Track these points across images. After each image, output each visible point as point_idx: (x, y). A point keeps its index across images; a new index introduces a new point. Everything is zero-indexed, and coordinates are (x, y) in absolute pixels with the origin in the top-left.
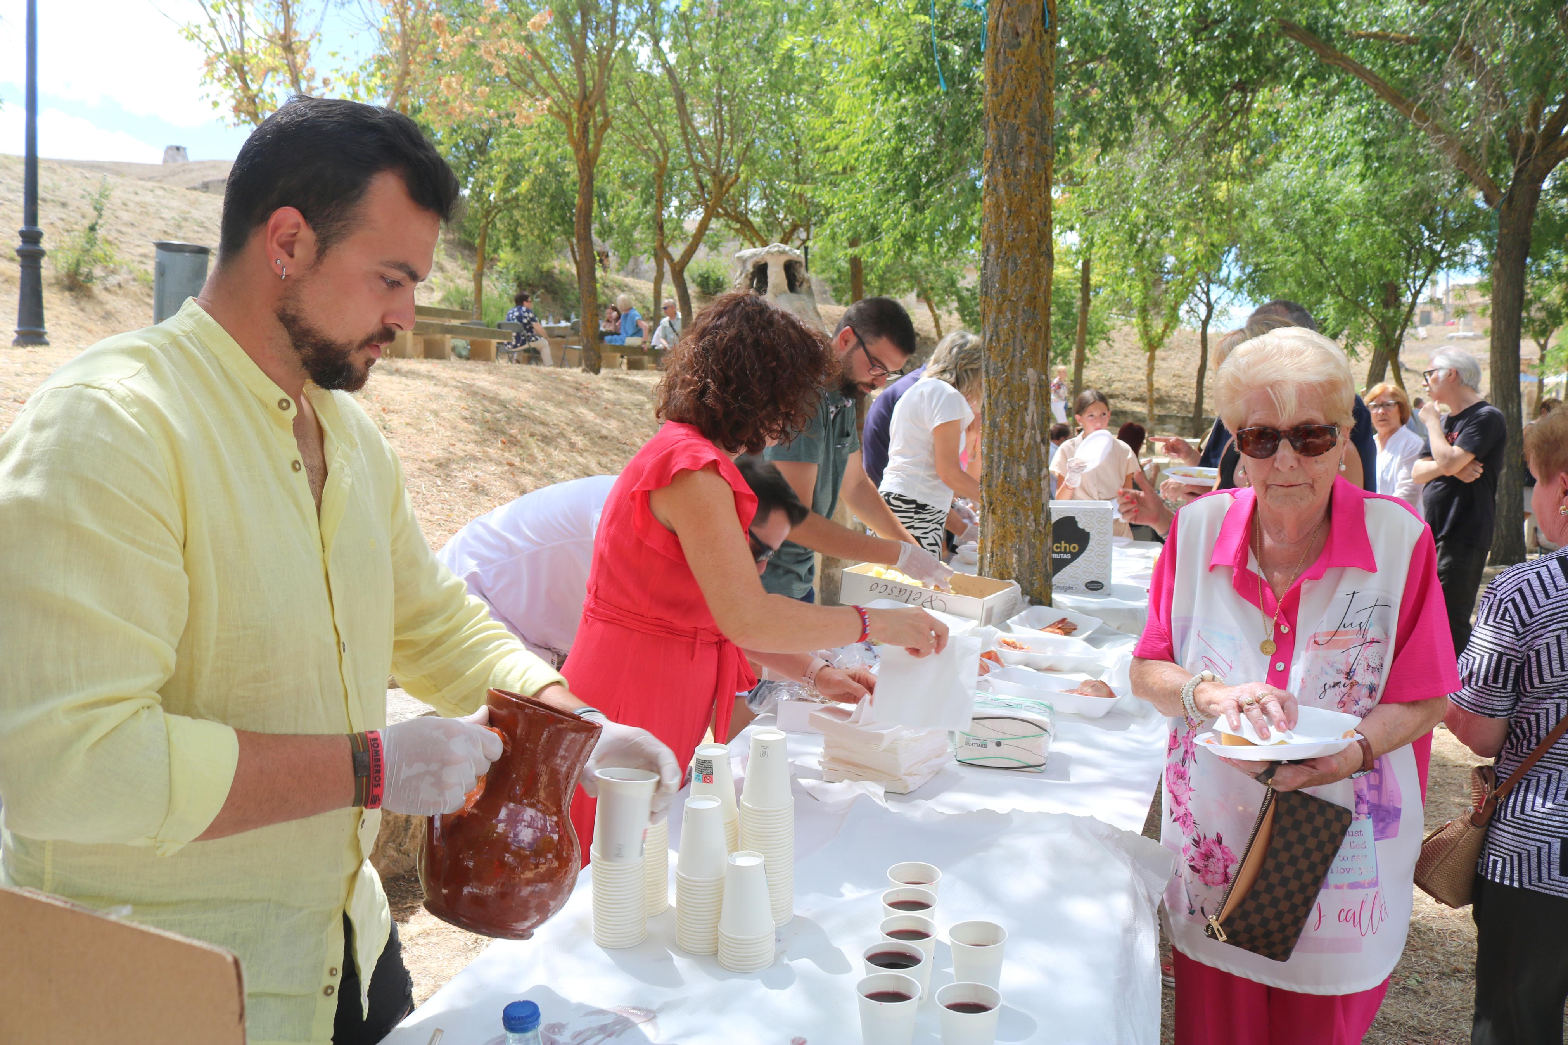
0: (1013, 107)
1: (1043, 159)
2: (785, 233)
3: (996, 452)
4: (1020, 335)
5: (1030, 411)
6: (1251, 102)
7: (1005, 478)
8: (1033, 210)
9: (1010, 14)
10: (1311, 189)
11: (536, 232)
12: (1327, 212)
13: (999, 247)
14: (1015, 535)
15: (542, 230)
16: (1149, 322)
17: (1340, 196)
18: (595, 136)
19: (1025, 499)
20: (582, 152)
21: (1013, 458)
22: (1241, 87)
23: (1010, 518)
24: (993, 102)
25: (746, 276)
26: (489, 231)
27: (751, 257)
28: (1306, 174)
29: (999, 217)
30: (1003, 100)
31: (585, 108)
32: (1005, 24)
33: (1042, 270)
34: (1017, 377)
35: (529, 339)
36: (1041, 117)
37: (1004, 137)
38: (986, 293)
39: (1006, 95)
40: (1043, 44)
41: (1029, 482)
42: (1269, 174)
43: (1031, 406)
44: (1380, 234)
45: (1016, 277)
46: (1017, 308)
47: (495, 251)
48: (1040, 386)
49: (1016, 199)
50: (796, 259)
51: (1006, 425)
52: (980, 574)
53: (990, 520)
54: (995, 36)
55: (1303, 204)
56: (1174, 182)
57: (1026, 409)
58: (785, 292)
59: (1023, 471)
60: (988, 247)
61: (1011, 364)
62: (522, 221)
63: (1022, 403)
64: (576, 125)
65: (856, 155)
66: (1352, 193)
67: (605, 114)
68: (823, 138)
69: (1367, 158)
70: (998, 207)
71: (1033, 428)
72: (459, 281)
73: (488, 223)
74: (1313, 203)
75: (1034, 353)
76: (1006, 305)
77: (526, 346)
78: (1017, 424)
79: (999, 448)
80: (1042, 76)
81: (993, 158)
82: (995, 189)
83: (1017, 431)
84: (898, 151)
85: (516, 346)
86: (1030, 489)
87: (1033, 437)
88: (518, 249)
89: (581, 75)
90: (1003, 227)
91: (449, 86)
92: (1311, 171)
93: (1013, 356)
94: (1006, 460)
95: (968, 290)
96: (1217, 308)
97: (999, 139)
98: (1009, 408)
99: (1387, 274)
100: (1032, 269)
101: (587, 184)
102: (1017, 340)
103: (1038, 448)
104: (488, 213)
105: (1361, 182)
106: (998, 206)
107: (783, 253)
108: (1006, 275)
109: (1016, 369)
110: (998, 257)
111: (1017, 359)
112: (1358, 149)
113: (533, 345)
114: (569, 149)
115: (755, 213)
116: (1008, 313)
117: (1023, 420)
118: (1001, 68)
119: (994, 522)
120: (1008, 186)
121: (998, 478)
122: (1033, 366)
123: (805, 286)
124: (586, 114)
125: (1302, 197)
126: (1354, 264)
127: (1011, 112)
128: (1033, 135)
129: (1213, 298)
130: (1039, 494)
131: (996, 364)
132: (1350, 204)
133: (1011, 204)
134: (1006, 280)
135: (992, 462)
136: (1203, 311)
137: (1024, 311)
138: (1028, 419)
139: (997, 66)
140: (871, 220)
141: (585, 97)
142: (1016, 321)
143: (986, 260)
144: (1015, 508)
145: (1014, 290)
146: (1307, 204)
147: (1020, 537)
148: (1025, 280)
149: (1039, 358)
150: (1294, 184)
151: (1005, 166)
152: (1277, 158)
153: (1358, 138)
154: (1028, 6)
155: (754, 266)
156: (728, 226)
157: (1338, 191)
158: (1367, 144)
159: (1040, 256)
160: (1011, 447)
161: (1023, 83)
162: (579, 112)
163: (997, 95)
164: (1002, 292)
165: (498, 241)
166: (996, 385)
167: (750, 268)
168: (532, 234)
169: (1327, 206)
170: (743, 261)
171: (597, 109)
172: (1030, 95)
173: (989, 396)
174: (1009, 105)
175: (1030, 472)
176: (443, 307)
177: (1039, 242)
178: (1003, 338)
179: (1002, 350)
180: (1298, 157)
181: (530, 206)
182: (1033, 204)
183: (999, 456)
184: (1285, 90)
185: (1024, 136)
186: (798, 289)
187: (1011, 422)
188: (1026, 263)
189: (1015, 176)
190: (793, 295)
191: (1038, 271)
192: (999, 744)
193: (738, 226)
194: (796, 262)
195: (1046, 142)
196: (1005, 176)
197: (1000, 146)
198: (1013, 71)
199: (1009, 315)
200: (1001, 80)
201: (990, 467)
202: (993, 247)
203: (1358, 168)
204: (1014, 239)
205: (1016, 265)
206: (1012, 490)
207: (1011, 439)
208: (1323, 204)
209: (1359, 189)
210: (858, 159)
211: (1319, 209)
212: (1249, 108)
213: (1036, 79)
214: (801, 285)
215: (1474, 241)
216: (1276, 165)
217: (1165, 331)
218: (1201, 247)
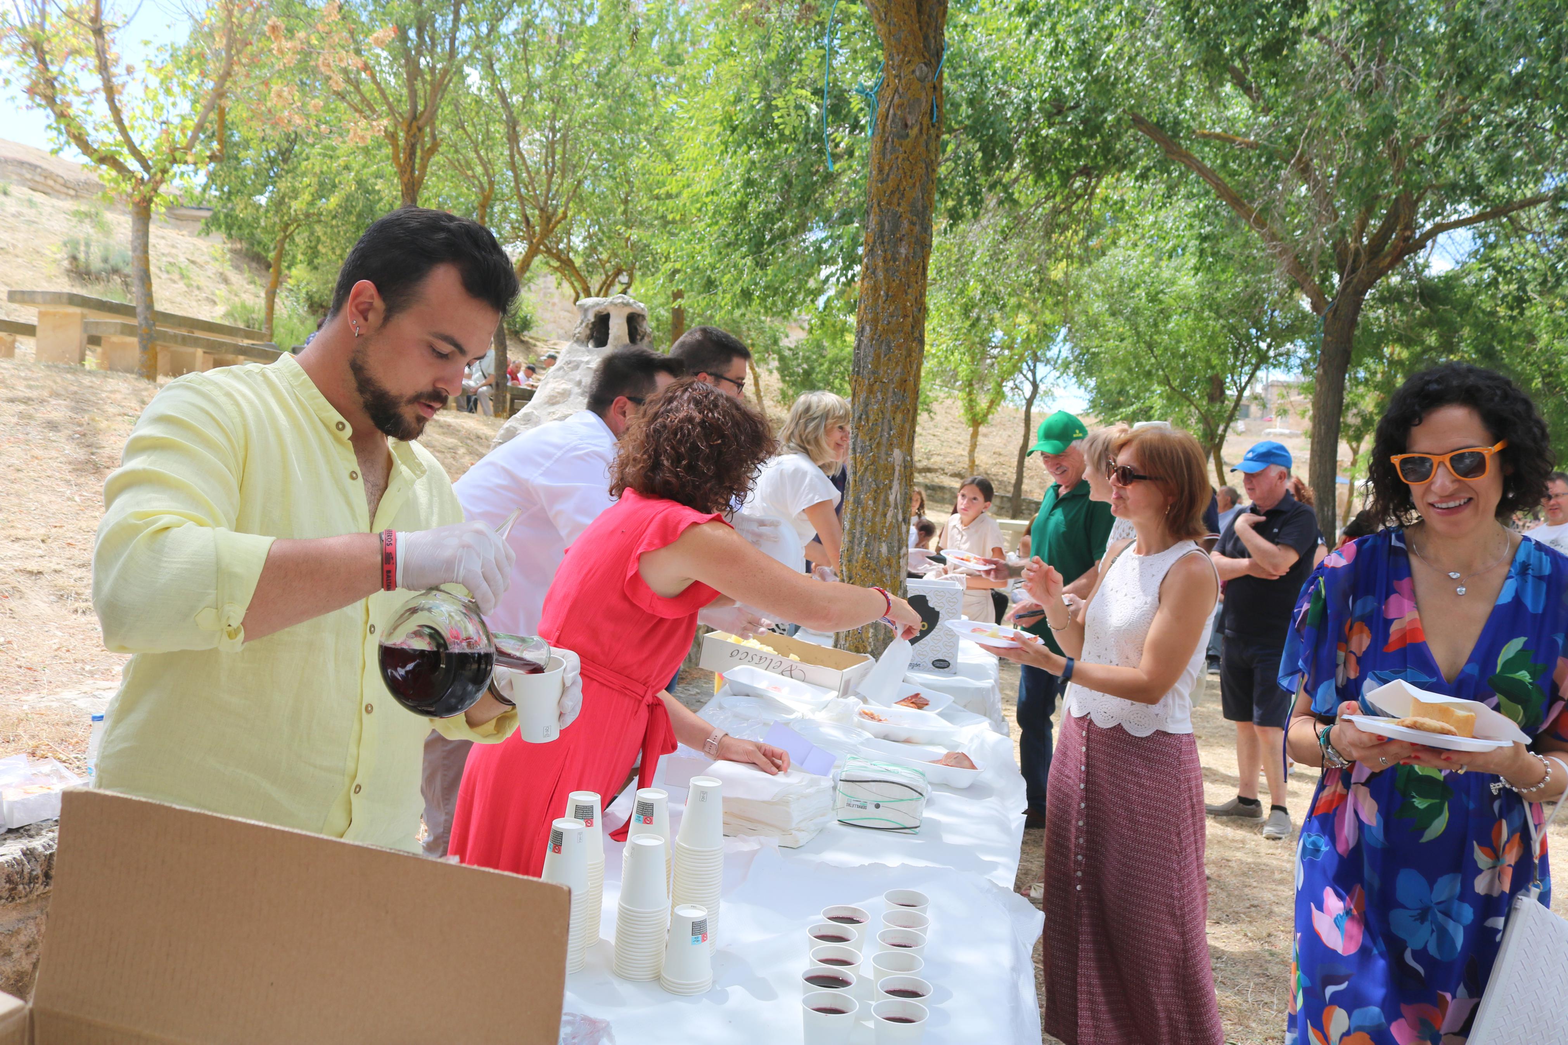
0: (897, 195)
1: (923, 248)
2: (608, 277)
3: (858, 527)
4: (888, 415)
5: (894, 490)
6: (1094, 188)
7: (866, 554)
8: (910, 297)
9: (900, 106)
10: (1147, 278)
12: (1161, 302)
13: (874, 329)
16: (973, 397)
17: (1174, 288)
18: (422, 160)
19: (885, 575)
20: (407, 175)
21: (875, 536)
22: (1086, 172)
24: (878, 188)
25: (587, 326)
26: (287, 246)
27: (593, 307)
28: (1142, 263)
29: (876, 300)
30: (888, 188)
31: (415, 129)
32: (895, 115)
33: (914, 354)
34: (883, 456)
36: (923, 206)
37: (886, 223)
38: (858, 373)
39: (891, 183)
40: (929, 137)
41: (888, 560)
42: (1107, 258)
43: (896, 486)
44: (1210, 328)
45: (889, 359)
46: (887, 390)
47: (289, 267)
48: (903, 466)
49: (894, 285)
50: (639, 311)
51: (871, 502)
52: (836, 646)
54: (884, 126)
55: (1138, 292)
56: (1012, 260)
57: (890, 488)
59: (884, 549)
60: (863, 328)
61: (878, 443)
62: (323, 238)
63: (887, 482)
64: (402, 146)
65: (698, 205)
66: (1186, 286)
67: (434, 137)
68: (663, 184)
69: (1202, 252)
70: (876, 291)
71: (896, 507)
72: (244, 296)
73: (286, 237)
74: (1148, 294)
75: (901, 434)
76: (877, 386)
78: (881, 502)
79: (862, 524)
80: (927, 168)
81: (874, 242)
82: (873, 273)
83: (881, 508)
84: (743, 205)
86: (890, 566)
87: (895, 516)
88: (316, 268)
89: (413, 93)
90: (879, 310)
91: (279, 95)
92: (1147, 260)
93: (881, 436)
94: (868, 536)
95: (790, 349)
96: (1042, 388)
97: (881, 224)
98: (873, 486)
99: (1213, 368)
100: (904, 353)
102: (886, 421)
103: (899, 528)
104: (287, 225)
105: (1194, 276)
106: (875, 289)
107: (627, 305)
108: (879, 357)
109: (883, 449)
110: (873, 339)
111: (884, 439)
112: (1194, 243)
114: (390, 169)
115: (576, 252)
116: (879, 394)
117: (887, 498)
118: (888, 156)
120: (887, 270)
121: (859, 553)
122: (900, 447)
124: (414, 136)
125: (1138, 285)
126: (1184, 356)
127: (895, 201)
128: (914, 224)
129: (1038, 378)
130: (898, 571)
131: (864, 442)
132: (1182, 297)
133: (888, 289)
134: (879, 363)
135: (854, 538)
136: (1028, 389)
137: (894, 393)
138: (892, 498)
139: (884, 154)
140: (709, 273)
141: (414, 117)
142: (886, 402)
143: (860, 341)
145: (886, 372)
146: (1141, 292)
148: (897, 364)
149: (906, 440)
150: (1131, 272)
151: (885, 251)
152: (1114, 243)
153: (1195, 232)
154: (918, 100)
155: (596, 316)
156: (547, 263)
157: (1172, 282)
158: (1204, 238)
159: (912, 343)
160: (874, 523)
161: (908, 173)
162: (408, 133)
163: (882, 182)
164: (874, 373)
165: (294, 257)
166: (862, 463)
167: (591, 318)
169: (1161, 296)
170: (585, 310)
171: (428, 129)
172: (914, 185)
173: (855, 473)
174: (892, 193)
175: (890, 550)
176: (227, 323)
177: (912, 328)
178: (872, 418)
179: (871, 429)
180: (1135, 245)
181: (334, 223)
182: (910, 291)
183: (861, 533)
184: (1128, 181)
185: (906, 224)
187: (875, 500)
188: (899, 347)
189: (895, 262)
191: (910, 355)
192: (878, 806)
193: (556, 264)
194: (639, 315)
195: (926, 232)
196: (884, 261)
197: (882, 231)
198: (900, 160)
199: (879, 396)
200: (887, 168)
201: (851, 542)
202: (868, 328)
203: (1193, 261)
204: (889, 323)
205: (889, 348)
206: (873, 565)
207: (874, 516)
208: (1157, 293)
209: (1192, 282)
210: (700, 210)
211: (1153, 298)
212: (1092, 194)
213: (920, 170)
214: (642, 339)
215: (1299, 342)
216: (1112, 251)
217: (990, 407)
218: (1034, 326)
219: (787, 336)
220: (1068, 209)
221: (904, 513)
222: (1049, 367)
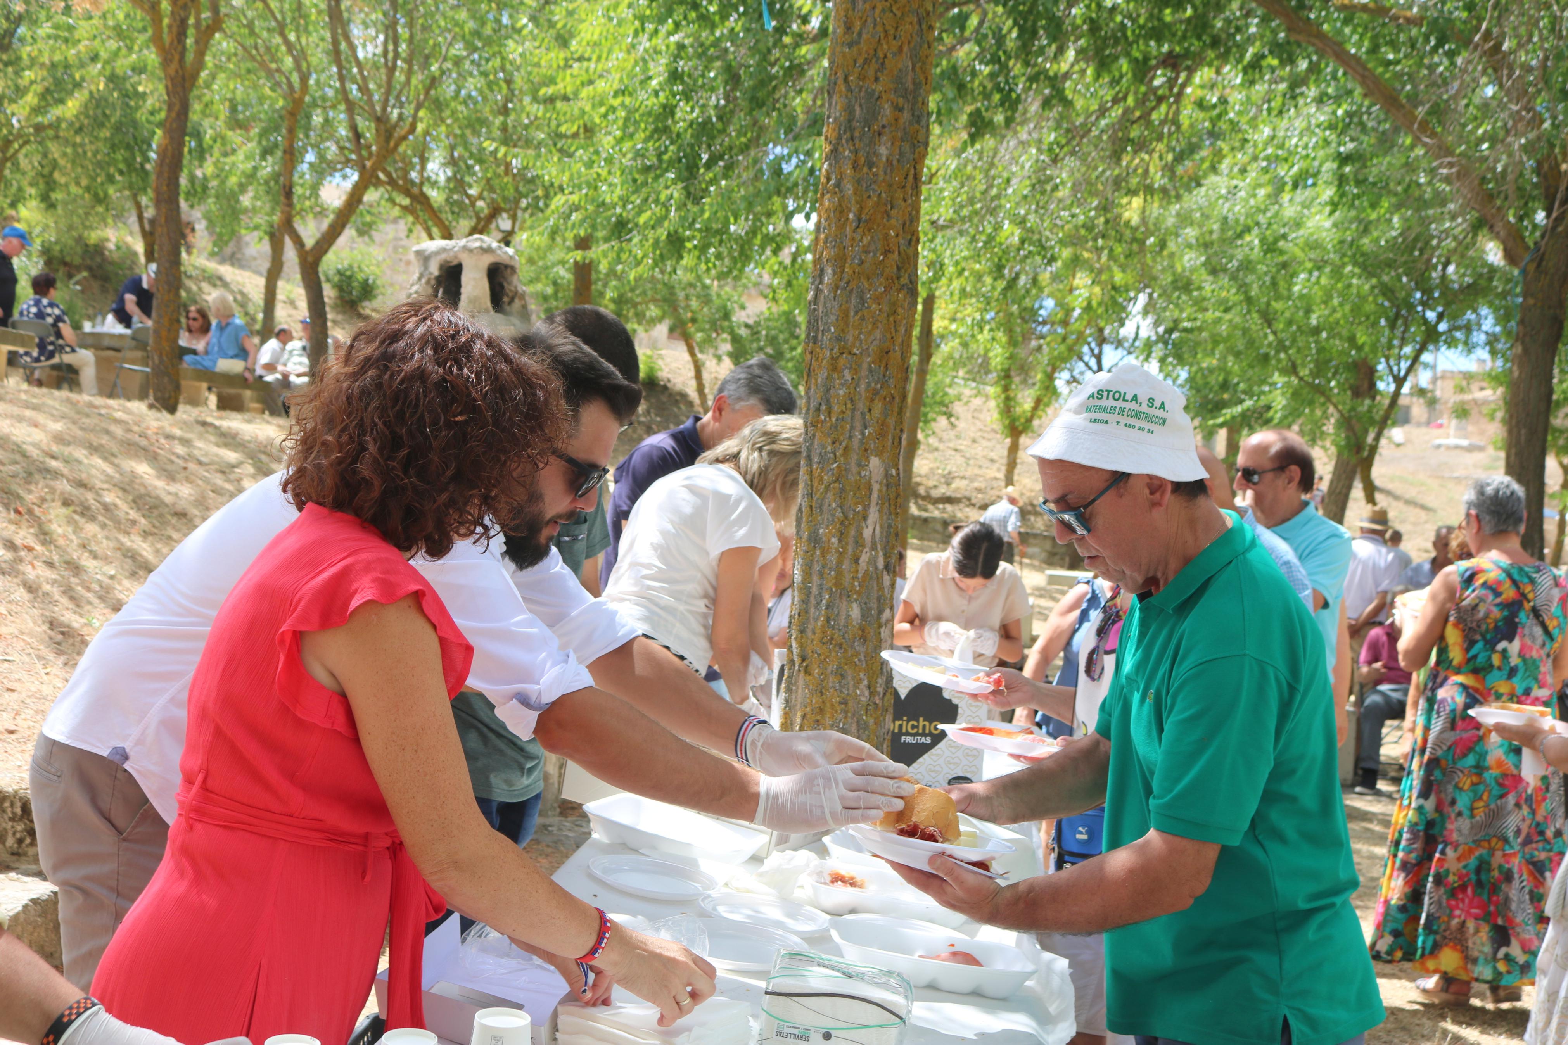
0: (874, 66)
1: (913, 146)
2: (479, 219)
3: (816, 579)
4: (861, 406)
5: (870, 521)
6: (1184, 86)
7: (828, 620)
8: (893, 222)
10: (1262, 219)
11: (84, 182)
12: (1282, 252)
13: (839, 271)
14: (839, 708)
15: (93, 179)
16: (1012, 394)
17: (1301, 232)
18: (197, 42)
19: (857, 654)
20: (174, 66)
21: (842, 592)
22: (1171, 62)
23: (832, 681)
24: (844, 55)
25: (428, 282)
27: (437, 253)
28: (1255, 196)
29: (841, 227)
30: (860, 54)
33: (900, 311)
34: (854, 468)
35: (61, 349)
36: (914, 83)
37: (857, 108)
38: (815, 340)
39: (864, 47)
41: (862, 629)
42: (1203, 190)
43: (873, 515)
44: (1354, 290)
45: (863, 319)
46: (860, 366)
47: (13, 205)
48: (888, 486)
49: (870, 203)
50: (507, 261)
51: (834, 540)
53: (801, 682)
55: (1248, 238)
56: (1065, 191)
57: (865, 518)
58: (487, 311)
59: (855, 612)
60: (822, 270)
61: (846, 449)
62: (62, 162)
63: (859, 508)
64: (166, 21)
65: (603, 110)
66: (1319, 228)
67: (215, 8)
68: (552, 81)
69: (1341, 180)
70: (842, 212)
71: (874, 548)
73: (6, 160)
74: (1263, 241)
75: (881, 434)
76: (843, 361)
77: (56, 360)
79: (821, 575)
80: (920, 24)
81: (839, 138)
82: (838, 185)
83: (850, 549)
84: (669, 110)
85: (37, 360)
86: (864, 638)
87: (873, 561)
88: (51, 206)
90: (847, 242)
92: (1262, 192)
93: (850, 437)
94: (831, 593)
95: (747, 326)
97: (849, 110)
98: (839, 514)
99: (1359, 348)
100: (886, 308)
101: (178, 114)
102: (858, 414)
103: (879, 579)
105: (1332, 213)
106: (841, 210)
107: (488, 250)
108: (847, 316)
109: (854, 457)
110: (837, 288)
111: (856, 443)
112: (1330, 166)
113: (67, 358)
114: (152, 57)
115: (434, 184)
116: (846, 372)
117: (860, 534)
119: (807, 686)
120: (859, 182)
121: (816, 619)
122: (879, 454)
123: (517, 304)
124: (184, 6)
125: (1248, 229)
126: (1316, 331)
127: (871, 73)
128: (901, 110)
130: (878, 647)
131: (823, 447)
132: (1313, 245)
133: (861, 210)
134: (847, 324)
135: (809, 594)
137: (870, 371)
138: (867, 533)
140: (618, 210)
142: (858, 385)
143: (818, 291)
144: (840, 667)
145: (857, 338)
146: (1253, 239)
147: (846, 712)
148: (874, 324)
149: (889, 443)
150: (1238, 210)
151: (856, 152)
152: (1214, 169)
153: (1331, 150)
155: (441, 267)
156: (391, 200)
157: (1298, 224)
158: (1344, 160)
159: (899, 291)
160: (839, 573)
161: (892, 32)
162: (175, 3)
163: (850, 45)
164: (838, 339)
165: (20, 189)
166: (821, 479)
167: (434, 270)
168: (78, 184)
169: (1281, 243)
170: (424, 258)
172: (900, 49)
173: (810, 495)
174: (867, 61)
175: (865, 614)
177: (899, 269)
178: (836, 408)
179: (835, 427)
180: (1243, 171)
181: (78, 139)
182: (893, 213)
183: (821, 587)
184: (1233, 72)
185: (887, 109)
186: (507, 308)
187: (842, 536)
188: (877, 299)
189: (870, 168)
190: (499, 316)
193: (406, 201)
194: (506, 267)
195: (918, 122)
196: (855, 167)
197: (850, 121)
198: (877, 11)
199: (847, 375)
200: (858, 24)
201: (805, 602)
202: (829, 271)
203: (1328, 193)
204: (862, 262)
205: (862, 301)
206: (838, 639)
207: (840, 562)
208: (1276, 241)
209: (1328, 224)
210: (605, 116)
211: (1270, 247)
212: (1180, 94)
213: (908, 28)
214: (512, 301)
215: (1484, 311)
216: (1212, 179)
217: (1035, 408)
218: (1097, 290)
219: (743, 307)
220: (1145, 117)
221: (886, 556)
222: (1120, 352)
